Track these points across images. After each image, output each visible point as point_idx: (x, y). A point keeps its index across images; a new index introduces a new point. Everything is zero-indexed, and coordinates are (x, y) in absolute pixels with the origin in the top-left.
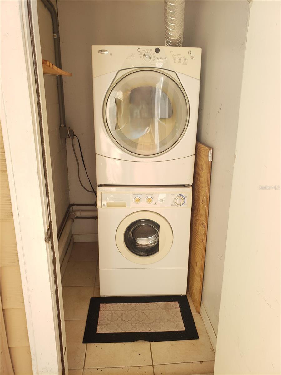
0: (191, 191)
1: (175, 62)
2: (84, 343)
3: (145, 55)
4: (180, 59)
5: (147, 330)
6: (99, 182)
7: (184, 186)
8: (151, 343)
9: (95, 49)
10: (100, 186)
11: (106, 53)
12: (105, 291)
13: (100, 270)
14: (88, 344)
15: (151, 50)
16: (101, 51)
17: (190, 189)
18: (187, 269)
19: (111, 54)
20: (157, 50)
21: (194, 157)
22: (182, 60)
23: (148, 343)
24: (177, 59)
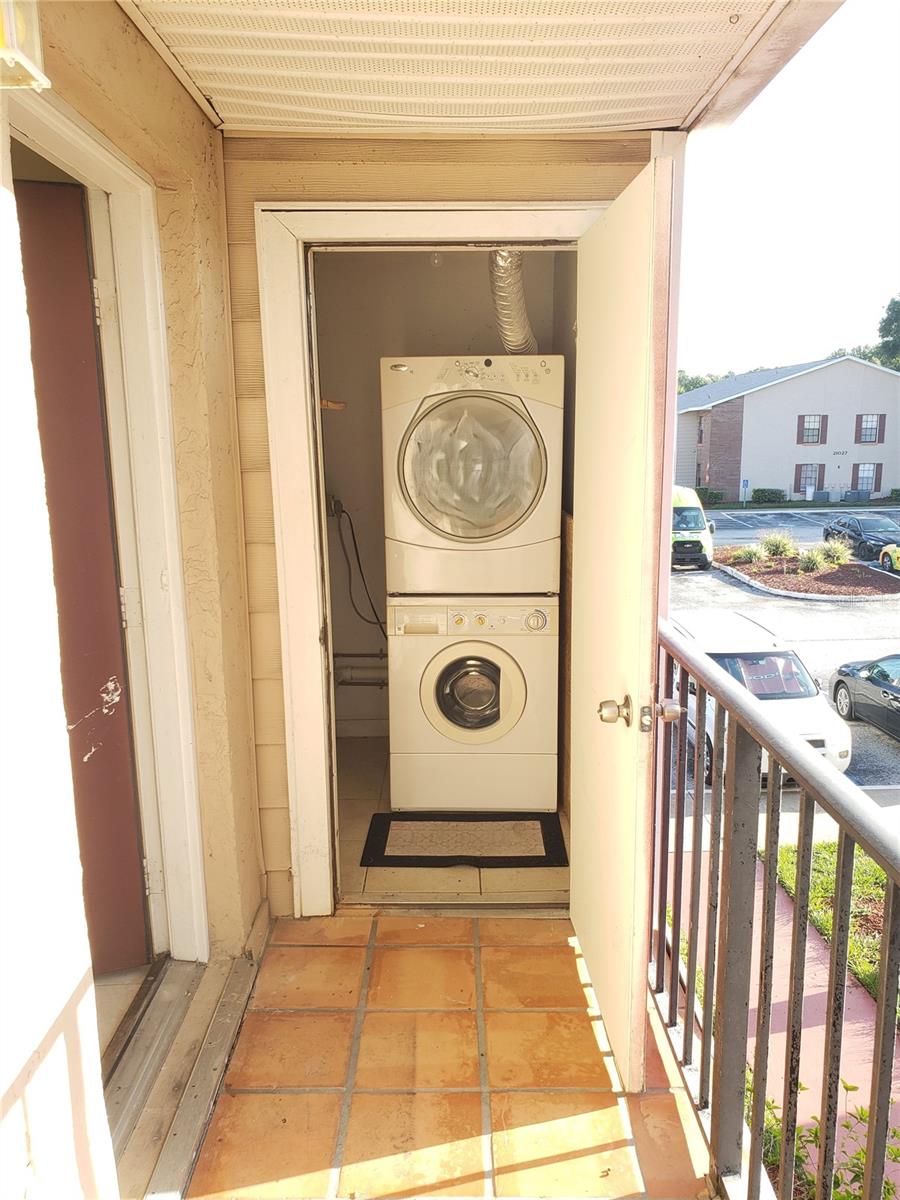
0: (557, 604)
1: (518, 380)
2: (361, 865)
3: (467, 372)
4: (527, 376)
5: (477, 854)
6: (391, 589)
7: (544, 595)
8: (482, 870)
9: (386, 363)
10: (393, 595)
11: (403, 369)
12: (400, 800)
13: (391, 756)
14: (370, 868)
15: (478, 363)
16: (395, 366)
17: (555, 601)
18: (556, 757)
19: (411, 372)
20: (488, 363)
21: (559, 540)
22: (531, 375)
23: (477, 870)
24: (523, 376)
